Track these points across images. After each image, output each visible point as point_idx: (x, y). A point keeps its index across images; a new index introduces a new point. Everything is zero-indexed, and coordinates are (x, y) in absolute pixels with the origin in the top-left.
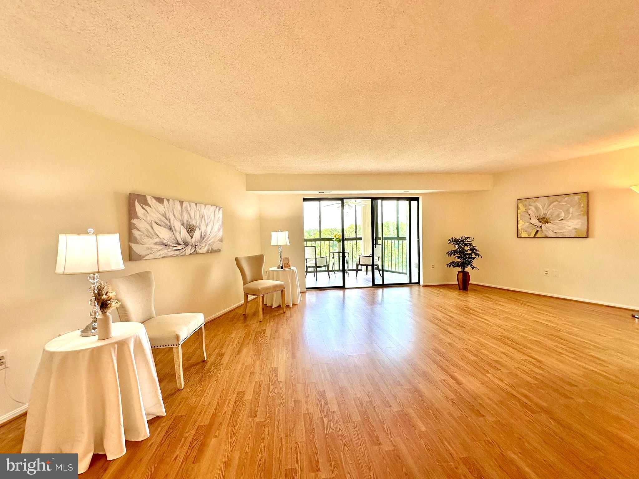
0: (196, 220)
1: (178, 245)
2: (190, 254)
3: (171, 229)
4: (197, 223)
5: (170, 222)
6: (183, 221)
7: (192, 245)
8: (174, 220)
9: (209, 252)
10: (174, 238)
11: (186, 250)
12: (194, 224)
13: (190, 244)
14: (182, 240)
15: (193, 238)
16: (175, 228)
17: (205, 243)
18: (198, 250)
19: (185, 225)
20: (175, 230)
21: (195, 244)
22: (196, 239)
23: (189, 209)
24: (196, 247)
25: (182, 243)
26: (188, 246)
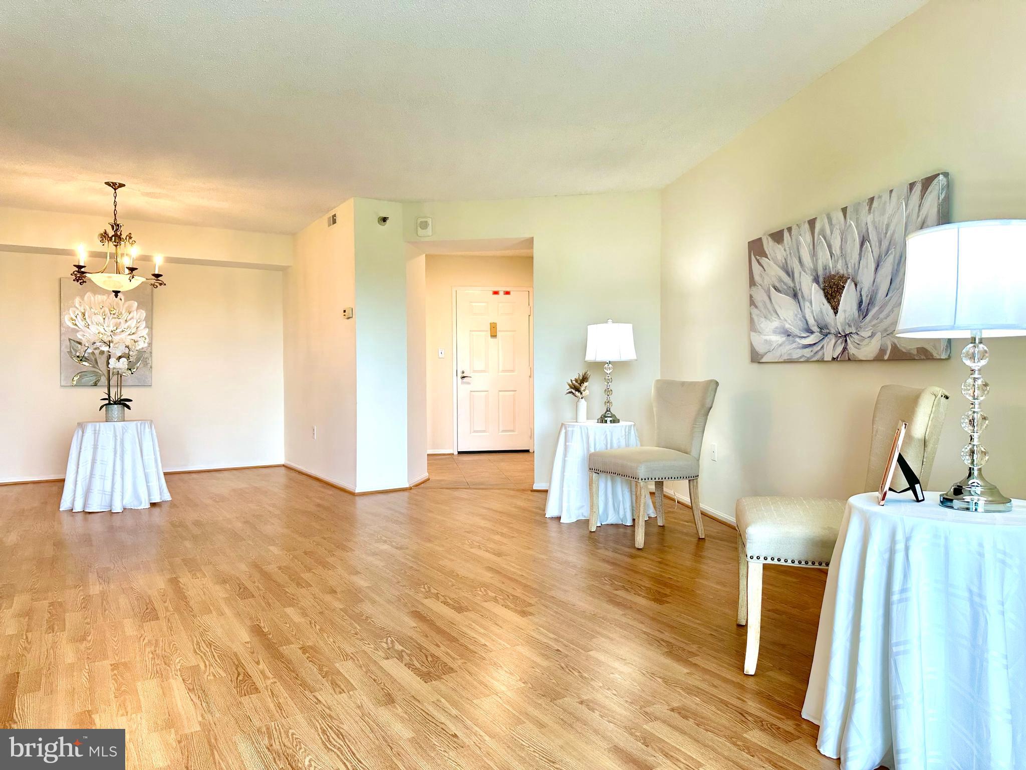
0: (845, 258)
1: (808, 334)
2: (834, 359)
3: (795, 296)
4: (849, 266)
5: (793, 280)
6: (816, 270)
7: (837, 335)
8: (800, 273)
9: (886, 357)
10: (801, 316)
11: (822, 347)
12: (841, 272)
13: (833, 331)
14: (815, 320)
15: (838, 313)
16: (802, 293)
17: (874, 326)
18: (852, 349)
19: (821, 280)
20: (803, 297)
21: (844, 331)
22: (847, 316)
23: (828, 232)
24: (846, 341)
25: (815, 329)
26: (829, 336)
